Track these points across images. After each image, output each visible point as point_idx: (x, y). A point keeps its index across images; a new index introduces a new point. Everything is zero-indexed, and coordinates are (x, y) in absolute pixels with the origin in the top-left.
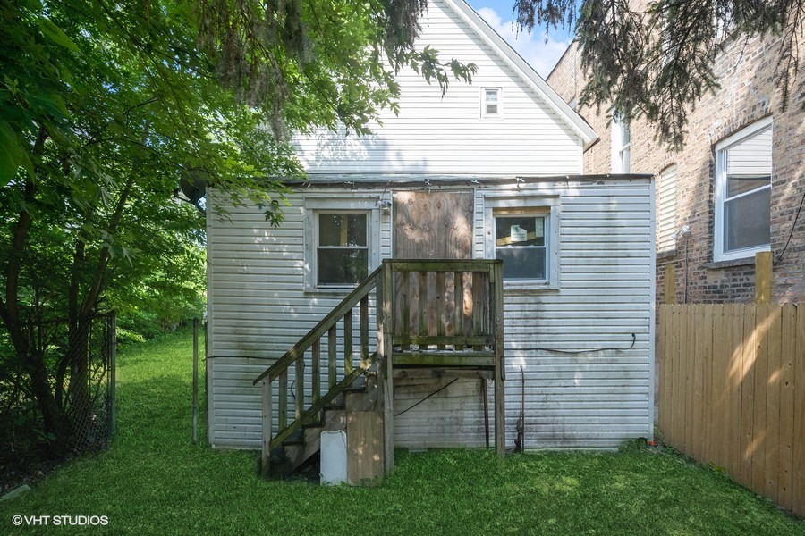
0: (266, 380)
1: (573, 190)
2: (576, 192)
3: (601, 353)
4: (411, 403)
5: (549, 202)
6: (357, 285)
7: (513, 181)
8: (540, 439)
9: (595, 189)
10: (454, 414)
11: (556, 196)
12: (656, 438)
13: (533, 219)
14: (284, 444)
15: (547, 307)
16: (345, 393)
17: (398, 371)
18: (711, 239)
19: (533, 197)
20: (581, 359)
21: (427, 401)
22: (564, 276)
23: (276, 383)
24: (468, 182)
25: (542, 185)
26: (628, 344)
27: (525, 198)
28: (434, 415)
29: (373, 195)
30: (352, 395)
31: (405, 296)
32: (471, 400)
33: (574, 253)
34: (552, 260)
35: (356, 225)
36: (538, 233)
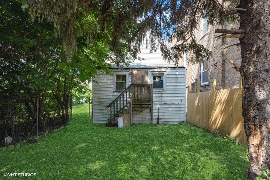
0: (108, 108)
1: (169, 70)
2: (170, 71)
3: (175, 104)
4: (136, 114)
5: (164, 73)
6: (124, 90)
7: (157, 68)
8: (162, 122)
9: (174, 70)
10: (145, 117)
11: (165, 71)
12: (186, 122)
13: (161, 76)
14: (111, 120)
15: (164, 94)
16: (123, 110)
17: (133, 105)
18: (200, 80)
19: (160, 71)
20: (171, 105)
21: (139, 114)
22: (167, 88)
23: (109, 109)
24: (147, 68)
25: (162, 69)
26: (180, 102)
27: (159, 72)
28: (140, 117)
29: (127, 71)
30: (124, 111)
31: (134, 91)
32: (148, 113)
33: (169, 83)
34: (165, 85)
35: (124, 77)
36: (162, 79)
